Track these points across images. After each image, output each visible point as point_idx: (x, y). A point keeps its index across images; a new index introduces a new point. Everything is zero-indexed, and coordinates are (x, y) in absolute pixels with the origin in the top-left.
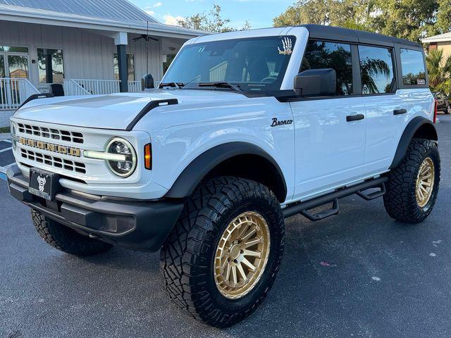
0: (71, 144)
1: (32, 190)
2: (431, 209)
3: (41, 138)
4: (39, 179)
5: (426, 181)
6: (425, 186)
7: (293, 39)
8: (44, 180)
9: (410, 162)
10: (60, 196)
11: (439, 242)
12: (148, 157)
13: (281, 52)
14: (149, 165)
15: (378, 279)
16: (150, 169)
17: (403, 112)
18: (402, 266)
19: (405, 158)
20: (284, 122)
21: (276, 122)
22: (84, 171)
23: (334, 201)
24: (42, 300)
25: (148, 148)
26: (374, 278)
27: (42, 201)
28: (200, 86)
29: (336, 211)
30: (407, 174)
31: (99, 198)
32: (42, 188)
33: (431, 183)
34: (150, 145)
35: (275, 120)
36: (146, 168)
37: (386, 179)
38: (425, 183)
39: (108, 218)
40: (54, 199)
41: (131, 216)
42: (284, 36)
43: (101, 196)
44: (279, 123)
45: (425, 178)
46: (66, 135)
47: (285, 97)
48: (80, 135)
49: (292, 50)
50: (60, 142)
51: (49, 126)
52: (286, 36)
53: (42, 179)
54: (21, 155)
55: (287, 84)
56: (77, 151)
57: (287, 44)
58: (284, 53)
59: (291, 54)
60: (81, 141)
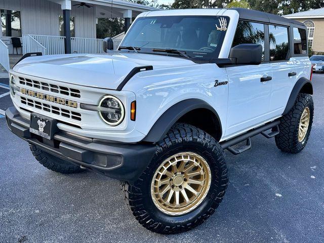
0: (69, 98)
1: (33, 131)
2: (306, 142)
3: (40, 91)
4: (39, 122)
5: (303, 123)
6: (302, 127)
7: (228, 19)
8: (44, 124)
9: (296, 111)
10: (58, 137)
11: (315, 167)
12: (133, 111)
13: (218, 29)
14: (133, 118)
15: (280, 195)
16: (134, 120)
17: (294, 74)
18: (294, 185)
19: (293, 108)
20: (223, 83)
21: (218, 84)
22: (80, 119)
23: (247, 139)
24: (37, 211)
25: (134, 105)
26: (277, 195)
27: (40, 139)
28: (154, 51)
29: (250, 146)
30: (293, 119)
31: (91, 139)
32: (41, 130)
33: (307, 124)
34: (135, 102)
35: (217, 81)
36: (132, 120)
37: (279, 122)
38: (303, 125)
39: (99, 156)
40: (53, 138)
41: (119, 156)
42: (220, 16)
43: (93, 138)
44: (220, 84)
45: (303, 121)
46: (64, 90)
47: (223, 64)
48: (78, 91)
49: (227, 27)
50: (59, 95)
51: (49, 82)
52: (222, 17)
53: (41, 122)
54: (20, 101)
55: (223, 54)
56: (75, 103)
57: (223, 22)
58: (221, 29)
59: (226, 31)
60: (79, 96)
